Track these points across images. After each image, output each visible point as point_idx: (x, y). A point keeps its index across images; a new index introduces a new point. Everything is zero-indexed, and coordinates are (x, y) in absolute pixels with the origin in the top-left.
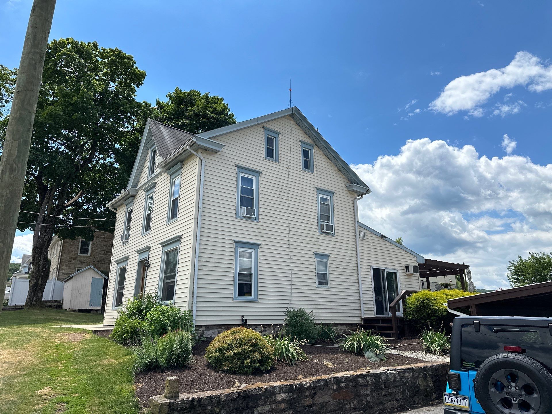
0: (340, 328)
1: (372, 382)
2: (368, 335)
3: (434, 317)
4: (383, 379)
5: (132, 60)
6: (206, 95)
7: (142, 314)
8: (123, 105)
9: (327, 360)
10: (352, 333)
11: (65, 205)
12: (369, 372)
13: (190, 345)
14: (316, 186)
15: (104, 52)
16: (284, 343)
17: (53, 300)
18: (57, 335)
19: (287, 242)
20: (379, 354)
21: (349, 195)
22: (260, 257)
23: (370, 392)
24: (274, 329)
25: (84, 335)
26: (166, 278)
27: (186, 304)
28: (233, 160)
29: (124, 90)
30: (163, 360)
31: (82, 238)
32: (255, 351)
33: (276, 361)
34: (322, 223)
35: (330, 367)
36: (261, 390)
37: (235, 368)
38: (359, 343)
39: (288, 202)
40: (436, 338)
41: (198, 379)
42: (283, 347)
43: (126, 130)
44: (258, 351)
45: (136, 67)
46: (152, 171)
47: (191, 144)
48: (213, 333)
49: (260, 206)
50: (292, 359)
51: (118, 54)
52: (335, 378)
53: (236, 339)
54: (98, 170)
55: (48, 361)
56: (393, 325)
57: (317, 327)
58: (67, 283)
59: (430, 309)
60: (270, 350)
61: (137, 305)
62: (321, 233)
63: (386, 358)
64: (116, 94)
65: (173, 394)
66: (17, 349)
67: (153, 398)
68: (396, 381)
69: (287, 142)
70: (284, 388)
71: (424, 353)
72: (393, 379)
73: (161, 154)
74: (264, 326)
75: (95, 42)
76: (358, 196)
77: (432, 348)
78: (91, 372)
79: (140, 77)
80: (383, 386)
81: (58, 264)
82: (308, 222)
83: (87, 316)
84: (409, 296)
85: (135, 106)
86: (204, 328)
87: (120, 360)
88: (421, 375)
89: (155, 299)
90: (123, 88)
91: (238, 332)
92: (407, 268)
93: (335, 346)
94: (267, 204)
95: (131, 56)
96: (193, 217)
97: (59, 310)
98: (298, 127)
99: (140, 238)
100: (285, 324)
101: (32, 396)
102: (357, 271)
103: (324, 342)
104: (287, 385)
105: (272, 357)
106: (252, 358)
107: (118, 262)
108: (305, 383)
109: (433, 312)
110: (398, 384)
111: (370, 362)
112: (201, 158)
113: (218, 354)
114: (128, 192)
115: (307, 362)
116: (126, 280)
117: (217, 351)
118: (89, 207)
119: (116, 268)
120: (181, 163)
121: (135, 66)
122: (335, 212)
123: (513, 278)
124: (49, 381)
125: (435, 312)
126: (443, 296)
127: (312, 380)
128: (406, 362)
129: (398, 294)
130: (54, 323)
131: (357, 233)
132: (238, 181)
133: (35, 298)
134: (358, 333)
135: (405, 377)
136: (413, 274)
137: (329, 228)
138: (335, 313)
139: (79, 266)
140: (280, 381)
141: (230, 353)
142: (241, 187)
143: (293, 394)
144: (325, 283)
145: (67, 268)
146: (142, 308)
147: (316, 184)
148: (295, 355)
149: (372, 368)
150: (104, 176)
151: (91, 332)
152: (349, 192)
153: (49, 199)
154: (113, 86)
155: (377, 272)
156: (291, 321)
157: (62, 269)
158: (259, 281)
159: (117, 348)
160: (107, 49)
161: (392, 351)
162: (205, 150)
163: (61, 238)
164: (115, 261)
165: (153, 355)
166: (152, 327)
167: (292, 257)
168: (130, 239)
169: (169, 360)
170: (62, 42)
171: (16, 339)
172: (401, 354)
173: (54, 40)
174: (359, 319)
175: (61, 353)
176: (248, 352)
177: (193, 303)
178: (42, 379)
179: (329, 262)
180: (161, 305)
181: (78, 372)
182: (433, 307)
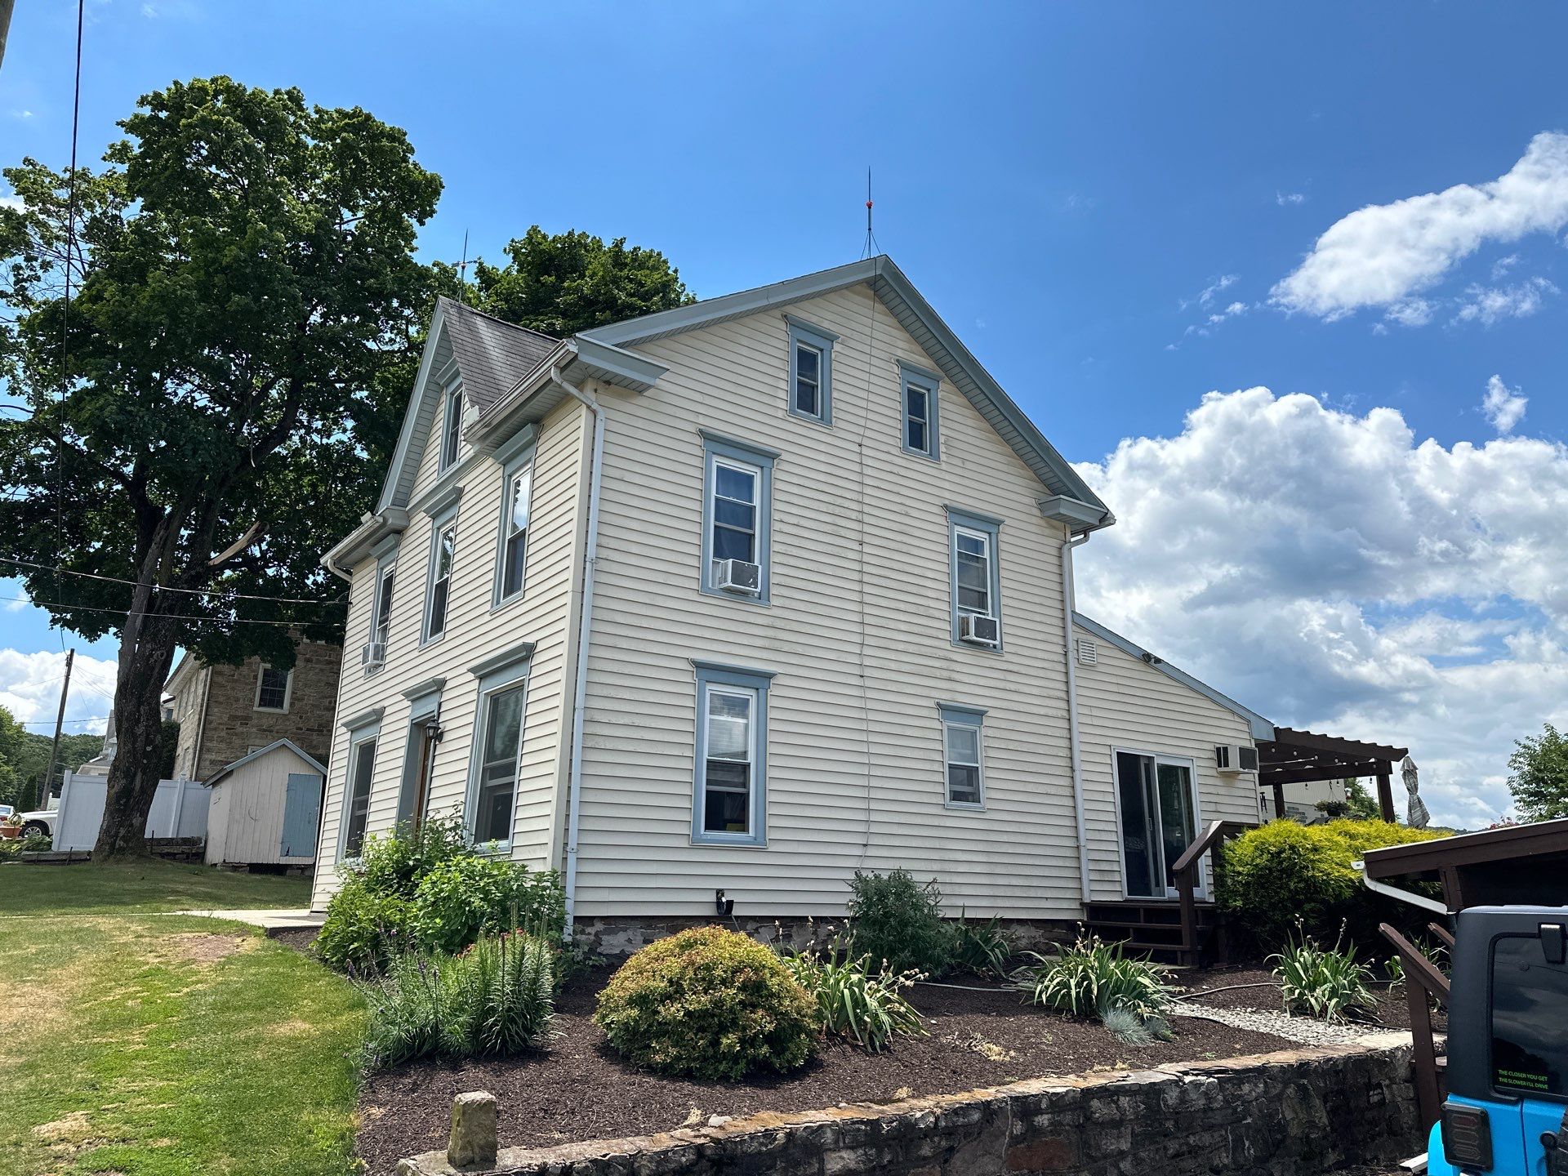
0: (1021, 931)
1: (1136, 1114)
2: (1114, 956)
3: (1313, 904)
4: (1170, 1102)
5: (402, 142)
6: (617, 246)
7: (410, 881)
8: (375, 274)
9: (986, 1035)
10: (1061, 952)
11: (211, 563)
12: (1124, 1078)
13: (547, 981)
14: (947, 502)
15: (321, 120)
16: (847, 980)
17: (180, 836)
18: (161, 940)
19: (857, 671)
20: (1150, 1019)
21: (1048, 531)
22: (772, 714)
23: (1129, 1145)
24: (815, 933)
25: (239, 940)
26: (490, 772)
27: (547, 853)
28: (692, 417)
29: (383, 232)
30: (455, 1032)
31: (264, 661)
32: (754, 1007)
33: (823, 1038)
34: (963, 615)
35: (997, 1058)
36: (775, 1139)
37: (690, 1059)
38: (1085, 983)
39: (858, 548)
40: (1325, 970)
41: (567, 1094)
42: (846, 992)
43: (386, 348)
44: (763, 1007)
45: (415, 165)
46: (451, 454)
47: (563, 363)
48: (630, 941)
49: (775, 558)
50: (875, 1031)
51: (360, 123)
52: (1015, 1099)
53: (693, 964)
54: (309, 464)
55: (103, 1025)
56: (1184, 926)
57: (949, 929)
58: (217, 788)
59: (1301, 879)
60: (803, 1003)
61: (397, 852)
62: (962, 643)
63: (1173, 1033)
64: (359, 242)
65: (477, 1150)
66: (24, 981)
67: (411, 1163)
68: (1212, 1109)
69: (858, 365)
70: (850, 1131)
71: (1288, 1015)
72: (1202, 1102)
73: (474, 399)
74: (784, 921)
75: (294, 88)
76: (1074, 534)
77: (1313, 1001)
78: (229, 1063)
79: (425, 192)
80: (1170, 1124)
81: (197, 735)
82: (921, 611)
83: (274, 883)
84: (1233, 837)
85: (411, 277)
86: (599, 926)
87: (329, 1027)
88: (1291, 1091)
89: (454, 837)
90: (379, 228)
91: (701, 944)
92: (1222, 755)
93: (1005, 988)
94: (795, 551)
95: (399, 130)
96: (568, 586)
97: (192, 866)
98: (893, 321)
99: (416, 653)
100: (853, 919)
101: (17, 1144)
102: (1068, 760)
103: (970, 976)
104: (862, 1122)
105: (812, 1027)
106: (744, 1029)
107: (354, 727)
108: (918, 1115)
109: (1309, 886)
110: (1218, 1118)
111: (1121, 1043)
112: (595, 406)
113: (635, 1012)
114: (381, 520)
115: (920, 1040)
116: (376, 779)
117: (632, 1002)
118: (283, 570)
119: (347, 745)
120: (535, 426)
121: (411, 161)
122: (1004, 582)
123: (1525, 791)
124: (87, 1093)
125: (1315, 886)
126: (1340, 839)
127: (943, 1104)
128: (1238, 1046)
129: (1192, 838)
130: (170, 902)
131: (1072, 645)
132: (706, 481)
133: (122, 831)
134: (1083, 951)
135: (1241, 1096)
136: (1239, 773)
137: (987, 628)
138: (1003, 888)
139: (258, 741)
140: (837, 1106)
141: (673, 1011)
142: (717, 499)
143: (880, 1153)
144: (973, 797)
145: (223, 746)
146: (411, 863)
147: (947, 495)
148: (885, 1018)
149: (1133, 1067)
150: (323, 481)
151: (262, 931)
152: (1047, 523)
153: (165, 544)
154: (350, 222)
155: (1130, 767)
156: (869, 909)
157: (209, 750)
158: (771, 786)
159: (329, 984)
160: (331, 109)
161: (1186, 1006)
162: (608, 382)
163: (205, 660)
164: (344, 725)
165: (425, 1011)
166: (438, 920)
167: (871, 716)
168: (388, 659)
169: (475, 1030)
170: (199, 88)
171: (34, 951)
172: (1216, 1018)
173: (176, 83)
174: (1076, 905)
175: (152, 1000)
176: (732, 1007)
177: (568, 849)
178: (67, 1086)
179: (985, 731)
180: (470, 855)
181: (190, 1063)
182: (1310, 874)
